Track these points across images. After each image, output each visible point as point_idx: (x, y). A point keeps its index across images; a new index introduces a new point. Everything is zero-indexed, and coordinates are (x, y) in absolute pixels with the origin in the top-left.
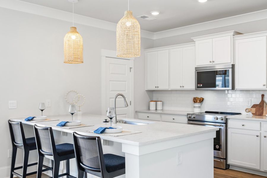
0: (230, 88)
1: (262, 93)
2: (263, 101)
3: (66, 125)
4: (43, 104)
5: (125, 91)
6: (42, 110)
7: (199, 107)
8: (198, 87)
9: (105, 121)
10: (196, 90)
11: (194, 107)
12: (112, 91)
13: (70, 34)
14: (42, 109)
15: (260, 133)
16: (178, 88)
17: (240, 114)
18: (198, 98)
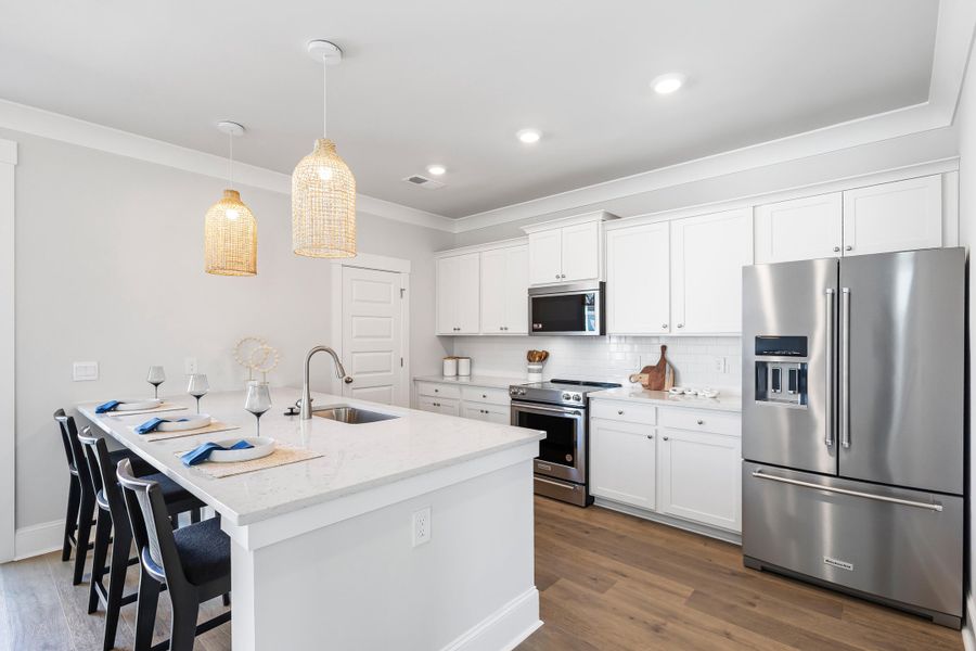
0: (597, 332)
1: (663, 342)
2: (663, 360)
3: (160, 428)
4: (159, 369)
5: (389, 337)
6: (156, 385)
7: (540, 371)
8: (534, 330)
9: (289, 411)
10: (530, 334)
11: (530, 371)
12: (357, 337)
13: (219, 207)
14: (156, 381)
15: (656, 431)
16: (495, 330)
17: (620, 386)
18: (537, 352)
